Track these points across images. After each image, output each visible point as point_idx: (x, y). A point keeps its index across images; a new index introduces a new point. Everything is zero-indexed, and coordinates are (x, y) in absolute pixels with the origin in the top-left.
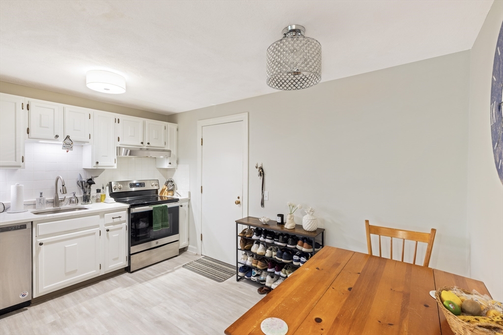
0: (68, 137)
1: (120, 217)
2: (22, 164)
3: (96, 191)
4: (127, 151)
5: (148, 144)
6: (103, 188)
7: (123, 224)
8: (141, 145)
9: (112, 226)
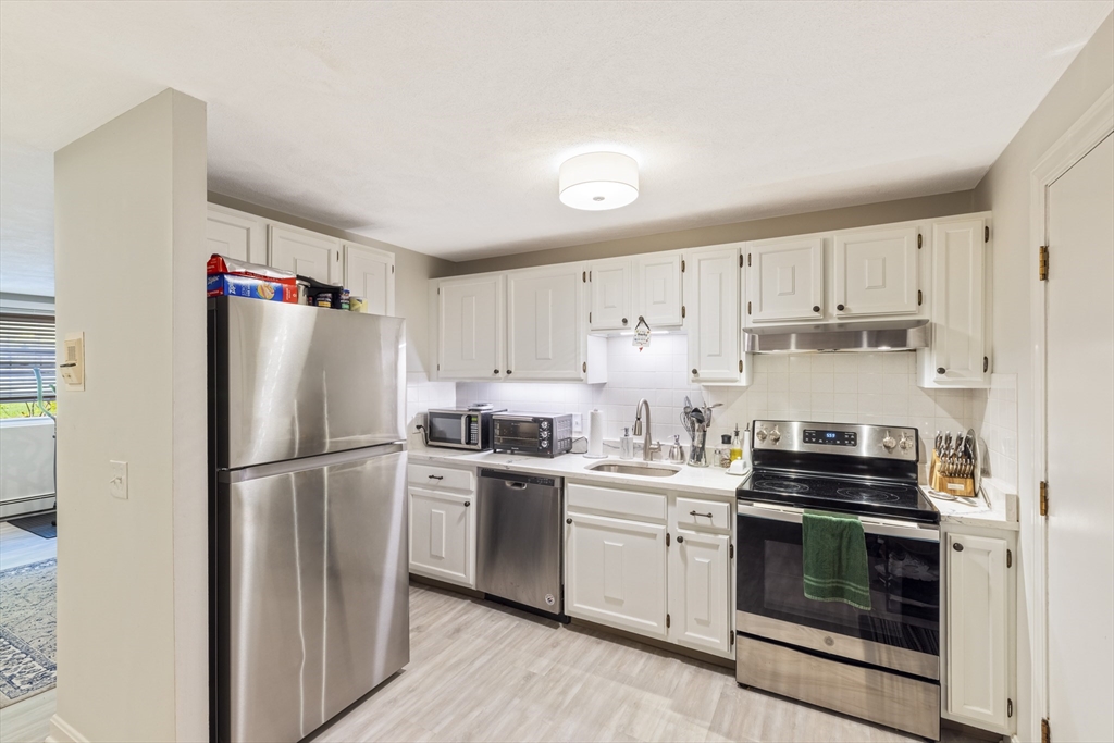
0: (642, 320)
1: (710, 516)
2: (582, 375)
3: (721, 440)
4: (753, 338)
5: (841, 308)
6: (737, 434)
7: (720, 537)
8: (816, 314)
9: (693, 533)
